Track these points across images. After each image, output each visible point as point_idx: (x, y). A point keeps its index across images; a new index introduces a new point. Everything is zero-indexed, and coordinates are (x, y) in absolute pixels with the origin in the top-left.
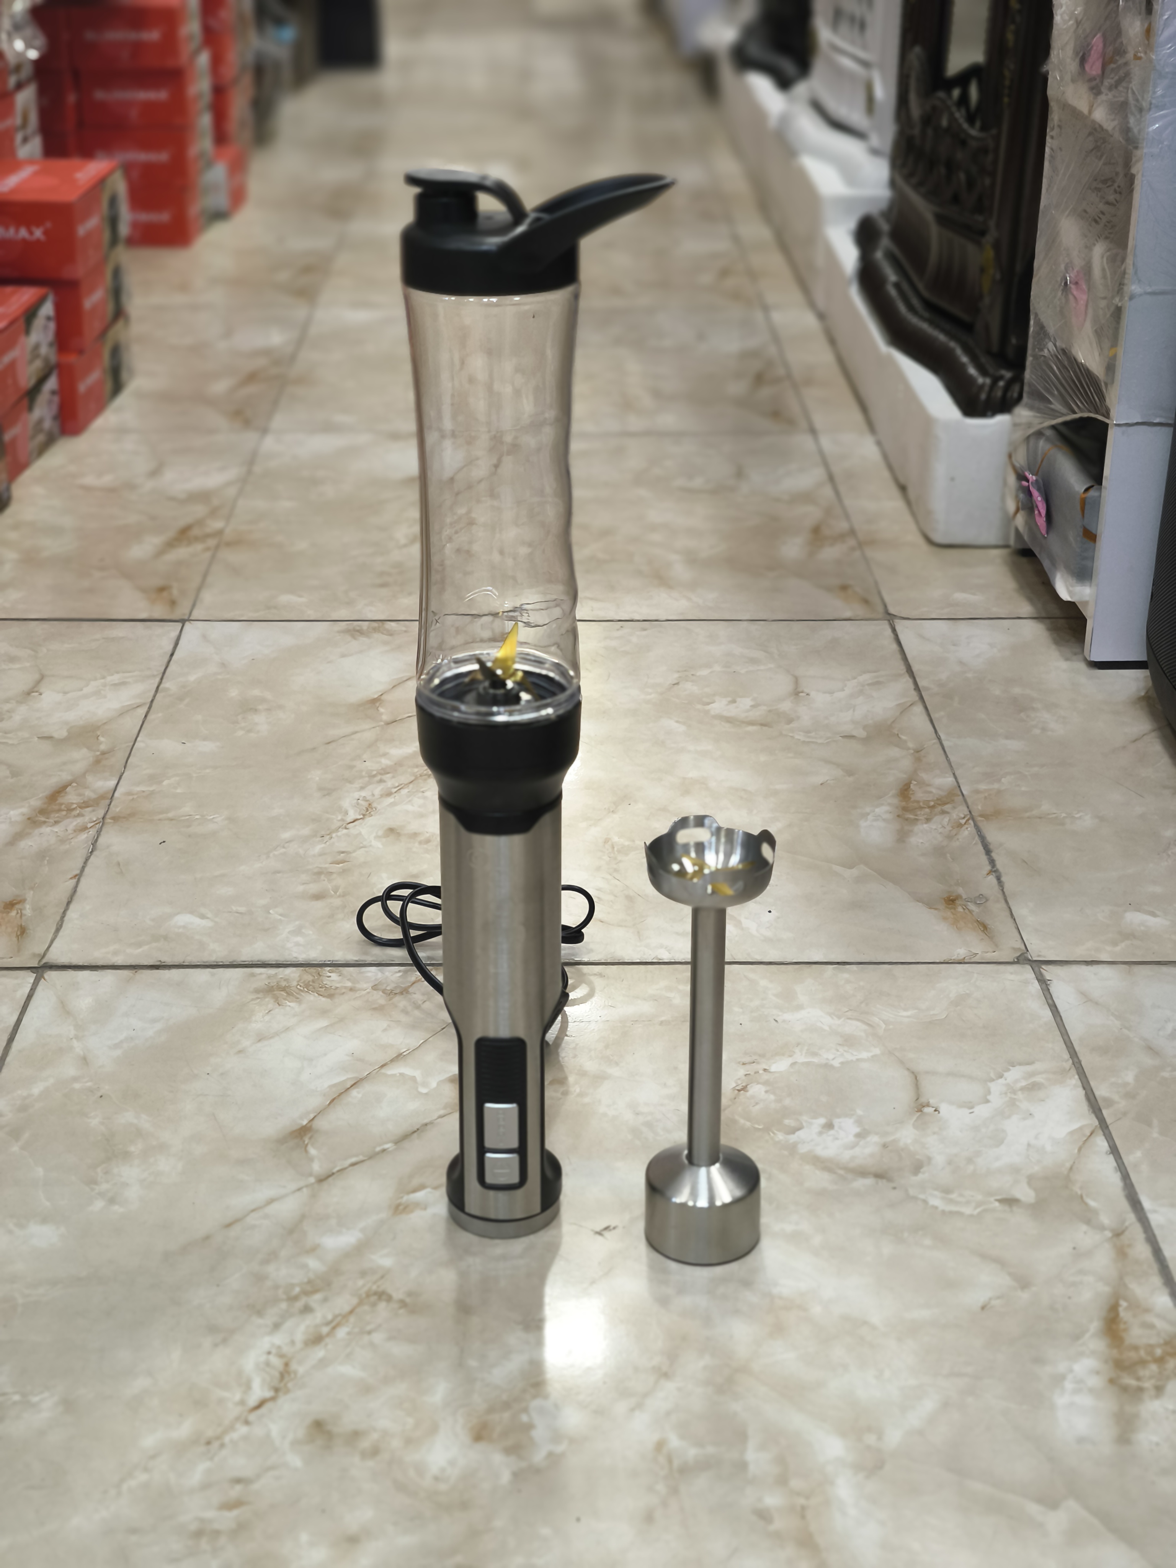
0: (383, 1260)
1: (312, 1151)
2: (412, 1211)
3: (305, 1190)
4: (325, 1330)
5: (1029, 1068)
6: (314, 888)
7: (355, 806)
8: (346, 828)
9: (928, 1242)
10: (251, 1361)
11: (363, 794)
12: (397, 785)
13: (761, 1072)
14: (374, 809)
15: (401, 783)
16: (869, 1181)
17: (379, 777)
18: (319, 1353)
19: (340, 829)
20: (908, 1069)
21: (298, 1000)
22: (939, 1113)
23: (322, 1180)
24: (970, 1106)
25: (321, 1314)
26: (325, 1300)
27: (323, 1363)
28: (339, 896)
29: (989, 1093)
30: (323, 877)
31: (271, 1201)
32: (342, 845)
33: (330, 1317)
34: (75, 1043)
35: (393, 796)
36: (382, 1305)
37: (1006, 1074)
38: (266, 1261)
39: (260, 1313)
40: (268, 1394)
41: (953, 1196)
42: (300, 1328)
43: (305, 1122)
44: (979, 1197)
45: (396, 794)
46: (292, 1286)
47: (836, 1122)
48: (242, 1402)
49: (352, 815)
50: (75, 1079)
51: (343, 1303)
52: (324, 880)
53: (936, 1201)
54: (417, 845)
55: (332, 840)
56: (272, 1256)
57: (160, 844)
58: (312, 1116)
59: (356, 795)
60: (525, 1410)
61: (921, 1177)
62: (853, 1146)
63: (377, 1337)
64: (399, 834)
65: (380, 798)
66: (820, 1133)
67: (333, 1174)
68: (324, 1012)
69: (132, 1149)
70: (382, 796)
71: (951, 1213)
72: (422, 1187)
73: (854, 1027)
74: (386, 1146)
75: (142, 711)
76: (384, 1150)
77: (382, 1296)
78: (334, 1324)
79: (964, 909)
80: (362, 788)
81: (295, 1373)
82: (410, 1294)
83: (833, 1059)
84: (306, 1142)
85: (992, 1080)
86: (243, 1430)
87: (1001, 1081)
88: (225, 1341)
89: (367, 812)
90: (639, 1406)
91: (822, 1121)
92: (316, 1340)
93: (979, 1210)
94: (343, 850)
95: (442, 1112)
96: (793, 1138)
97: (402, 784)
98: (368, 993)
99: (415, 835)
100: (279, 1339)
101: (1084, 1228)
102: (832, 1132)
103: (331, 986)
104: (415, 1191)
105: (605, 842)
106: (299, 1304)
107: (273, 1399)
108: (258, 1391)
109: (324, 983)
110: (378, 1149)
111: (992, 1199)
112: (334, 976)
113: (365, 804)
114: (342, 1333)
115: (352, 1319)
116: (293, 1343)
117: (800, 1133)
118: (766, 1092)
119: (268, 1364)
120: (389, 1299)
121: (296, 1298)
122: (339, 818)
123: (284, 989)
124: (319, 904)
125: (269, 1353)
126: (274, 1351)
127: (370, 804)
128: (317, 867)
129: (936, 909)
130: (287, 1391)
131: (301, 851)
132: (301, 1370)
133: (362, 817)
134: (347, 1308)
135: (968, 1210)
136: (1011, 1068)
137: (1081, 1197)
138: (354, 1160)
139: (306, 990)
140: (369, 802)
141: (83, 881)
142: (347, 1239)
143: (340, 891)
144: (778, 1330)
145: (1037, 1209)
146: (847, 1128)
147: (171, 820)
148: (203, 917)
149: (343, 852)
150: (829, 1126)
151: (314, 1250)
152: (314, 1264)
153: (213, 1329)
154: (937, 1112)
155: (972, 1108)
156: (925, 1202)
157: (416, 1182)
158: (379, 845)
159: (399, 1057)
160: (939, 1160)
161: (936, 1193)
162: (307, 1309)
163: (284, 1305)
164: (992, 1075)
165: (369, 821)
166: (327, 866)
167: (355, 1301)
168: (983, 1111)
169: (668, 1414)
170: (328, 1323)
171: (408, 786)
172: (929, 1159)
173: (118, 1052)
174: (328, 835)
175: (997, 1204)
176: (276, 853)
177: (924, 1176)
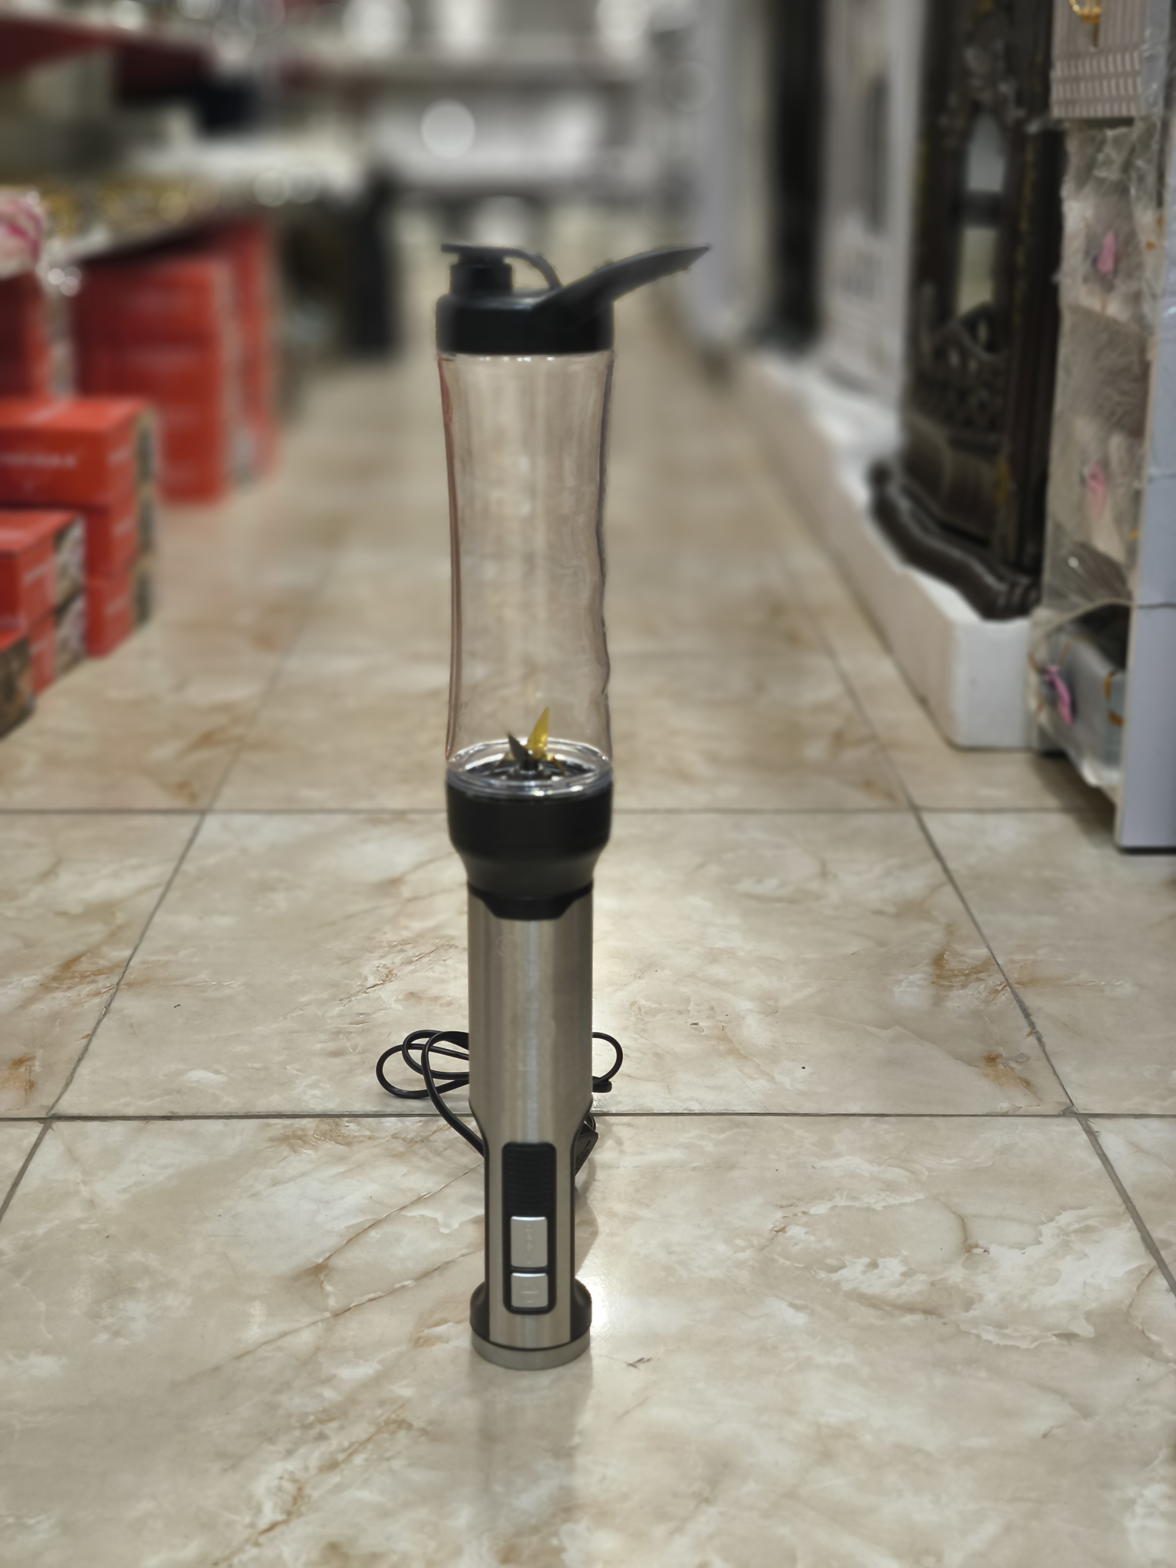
0: (403, 1390)
1: (328, 1288)
2: (433, 1344)
3: (320, 1324)
4: (341, 1456)
5: (1082, 1212)
6: (331, 1046)
7: (375, 973)
8: (365, 993)
9: (983, 1374)
10: (261, 1486)
11: (383, 962)
12: (418, 954)
13: (800, 1214)
14: (395, 976)
15: (422, 952)
16: (918, 1317)
17: (400, 947)
18: (335, 1478)
19: (360, 993)
20: (954, 1213)
21: (315, 1148)
22: (989, 1253)
23: (337, 1314)
24: (1022, 1247)
25: (336, 1441)
26: (342, 1428)
27: (338, 1489)
28: (358, 1053)
29: (1041, 1235)
30: (341, 1036)
31: (283, 1335)
32: (362, 1008)
33: (346, 1444)
34: (82, 1188)
35: (413, 964)
36: (402, 1434)
37: (1057, 1218)
38: (278, 1391)
39: (271, 1440)
40: (280, 1517)
41: (1008, 1331)
42: (315, 1455)
43: (320, 1261)
44: (1035, 1332)
45: (416, 962)
46: (307, 1414)
47: (881, 1261)
48: (252, 1525)
49: (371, 981)
50: (81, 1221)
51: (360, 1431)
52: (343, 1039)
53: (989, 1335)
54: (438, 1007)
55: (352, 1003)
56: (285, 1386)
57: (175, 1007)
58: (328, 1255)
59: (376, 963)
60: (556, 1534)
61: (972, 1313)
62: (899, 1284)
63: (397, 1464)
64: (420, 998)
65: (400, 966)
66: (864, 1272)
67: (350, 1309)
68: (341, 1159)
69: (139, 1285)
70: (402, 964)
71: (1006, 1346)
72: (444, 1321)
73: (895, 1174)
74: (406, 1283)
75: (159, 891)
76: (403, 1287)
77: (402, 1424)
78: (352, 1450)
79: (1005, 1067)
80: (382, 957)
81: (309, 1497)
82: (431, 1422)
83: (875, 1203)
84: (322, 1279)
85: (1043, 1223)
86: (253, 1552)
87: (1053, 1224)
88: (234, 1467)
89: (387, 978)
90: (679, 1530)
91: (866, 1260)
92: (331, 1465)
93: (1036, 1344)
94: (363, 1012)
95: (464, 1251)
96: (835, 1277)
97: (423, 954)
98: (388, 1141)
99: (436, 998)
100: (291, 1465)
101: (1147, 1360)
102: (876, 1271)
103: (349, 1135)
104: (437, 1324)
105: (631, 1005)
106: (314, 1432)
107: (285, 1522)
108: (270, 1514)
109: (343, 1132)
110: (397, 1286)
111: (1049, 1334)
112: (352, 1126)
113: (386, 971)
114: (359, 1459)
115: (370, 1446)
116: (306, 1468)
117: (843, 1273)
118: (806, 1233)
119: (280, 1489)
120: (409, 1427)
121: (310, 1426)
122: (359, 983)
123: (300, 1138)
124: (338, 1061)
125: (281, 1478)
126: (286, 1476)
127: (390, 971)
128: (335, 1027)
129: (976, 1066)
130: (300, 1515)
131: (319, 1013)
132: (315, 1494)
133: (381, 982)
134: (364, 1436)
135: (1024, 1345)
136: (1062, 1212)
137: (1143, 1332)
138: (372, 1296)
139: (323, 1138)
140: (389, 969)
141: (95, 1041)
142: (365, 1370)
143: (359, 1048)
144: (826, 1457)
145: (1098, 1342)
146: (893, 1267)
147: (187, 986)
148: (217, 1072)
149: (362, 1014)
150: (874, 1265)
151: (329, 1380)
152: (329, 1394)
153: (221, 1455)
154: (987, 1253)
155: (1024, 1248)
156: (978, 1336)
157: (437, 1317)
158: (400, 1008)
159: (420, 1200)
160: (991, 1297)
161: (990, 1328)
162: (322, 1437)
163: (297, 1433)
164: (1043, 1218)
165: (390, 986)
166: (346, 1026)
167: (373, 1429)
168: (1035, 1252)
169: (710, 1537)
170: (344, 1450)
171: (429, 955)
172: (981, 1297)
173: (127, 1196)
174: (347, 998)
175: (1054, 1338)
176: (293, 1015)
177: (976, 1312)
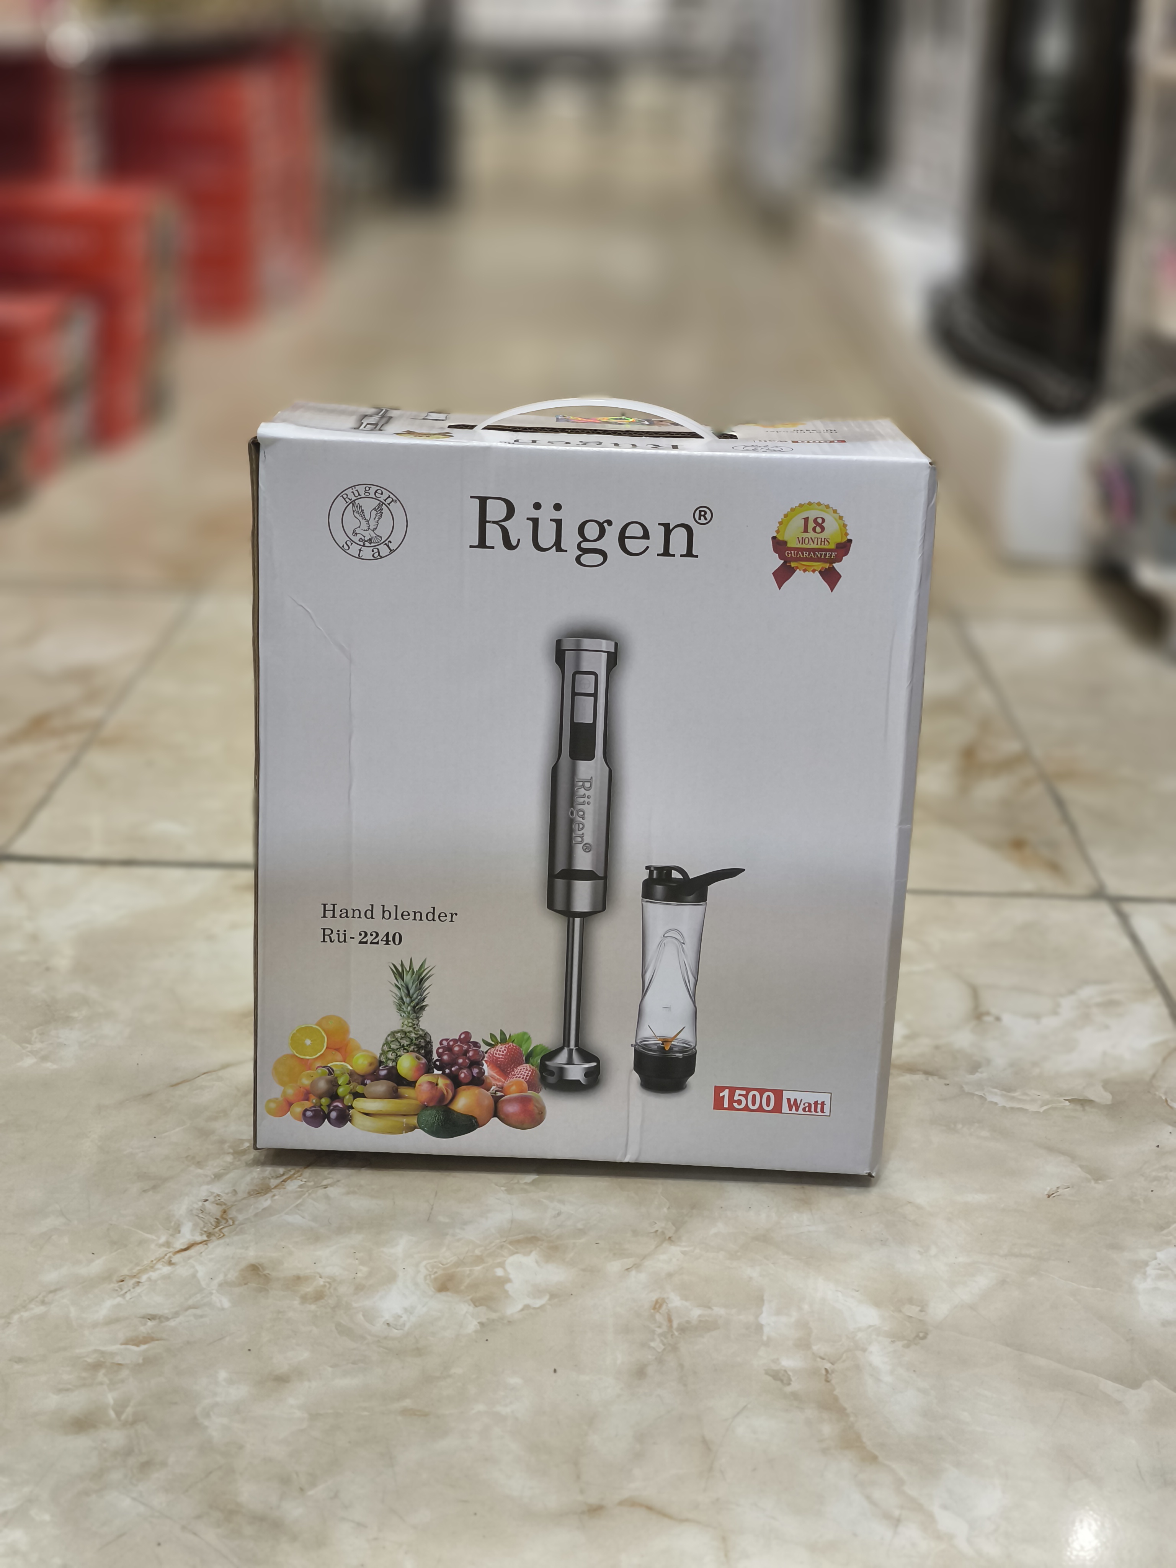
5: (1106, 987)
9: (985, 1133)
10: (183, 1207)
18: (264, 1203)
20: (966, 983)
22: (1001, 1021)
27: (267, 1212)
29: (1059, 1006)
31: (227, 1066)
33: (281, 1171)
34: (26, 923)
37: (1079, 991)
38: (215, 1118)
39: (199, 1164)
40: (198, 1238)
41: (1016, 1094)
42: (245, 1180)
44: (1047, 1097)
48: (168, 1244)
50: (21, 953)
53: (996, 1098)
56: (222, 1114)
60: (502, 1265)
61: (977, 1076)
63: (334, 1192)
69: (75, 1014)
71: (1012, 1108)
75: (143, 660)
79: (1033, 851)
81: (234, 1219)
85: (1062, 996)
86: (166, 1270)
87: (1073, 997)
88: (154, 1188)
90: (637, 1266)
92: (262, 1190)
93: (1045, 1108)
100: (217, 1188)
101: (1169, 1128)
107: (204, 1243)
108: (188, 1234)
111: (1062, 1099)
114: (292, 1186)
116: (235, 1192)
119: (203, 1210)
125: (205, 1200)
126: (211, 1199)
129: (1000, 850)
130: (222, 1236)
132: (241, 1217)
135: (1032, 1108)
136: (1085, 986)
137: (1166, 1101)
141: (58, 790)
145: (1114, 1109)
147: (162, 746)
153: (142, 1176)
154: (998, 1021)
155: (1039, 1018)
156: (983, 1098)
160: (1000, 1062)
161: (995, 1090)
164: (1063, 991)
168: (1051, 1022)
172: (989, 1060)
173: (73, 932)
175: (1067, 1103)
177: (982, 1075)
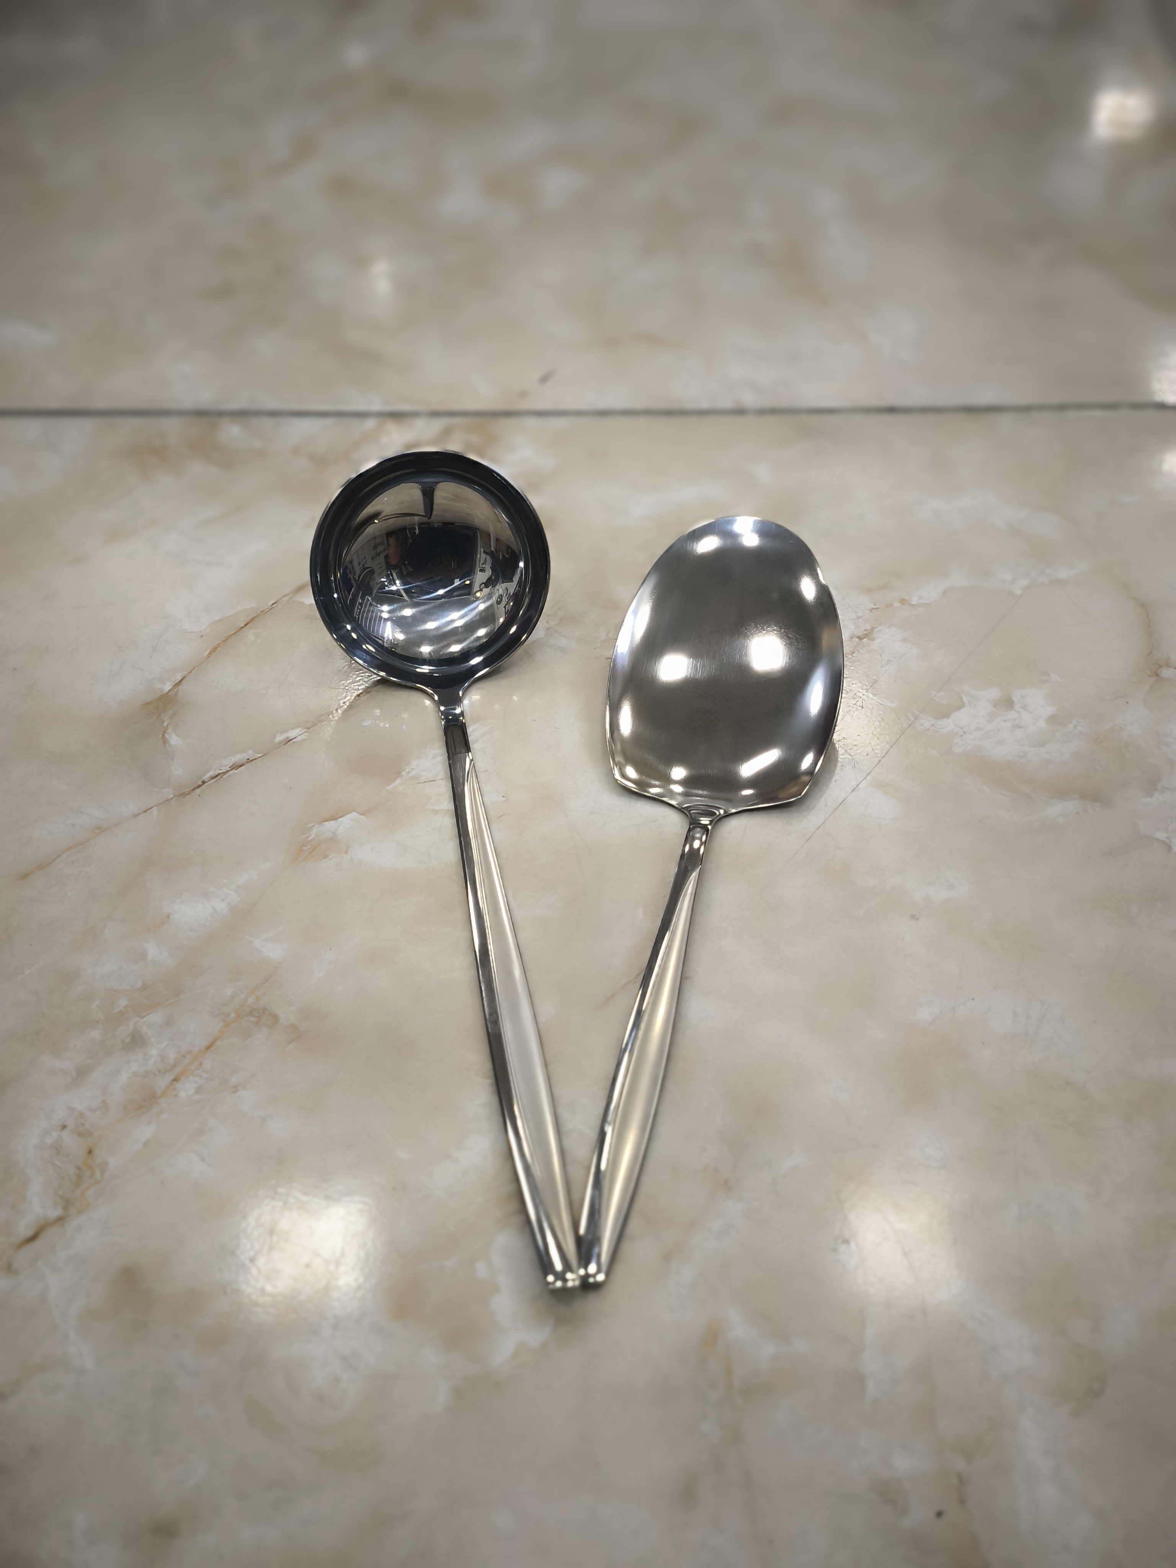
0: (271, 946)
1: (174, 740)
2: (325, 852)
3: (154, 812)
4: (162, 1083)
13: (897, 604)
14: (315, 148)
16: (1072, 806)
19: (262, 180)
21: (177, 471)
23: (182, 795)
25: (159, 1051)
26: (168, 1023)
30: (231, 260)
32: (265, 207)
36: (261, 1034)
43: (167, 687)
46: (118, 995)
47: (1016, 695)
49: (281, 156)
51: (196, 1028)
58: (179, 677)
62: (1045, 741)
66: (992, 716)
67: (204, 782)
68: (215, 493)
72: (345, 807)
73: (1046, 524)
76: (288, 741)
77: (263, 1016)
78: (178, 1072)
82: (307, 1013)
84: (165, 725)
89: (304, 151)
91: (994, 693)
96: (946, 725)
98: (286, 460)
102: (1012, 715)
103: (229, 449)
104: (333, 814)
106: (125, 1031)
109: (222, 444)
110: (279, 738)
112: (236, 430)
115: (208, 1062)
117: (958, 716)
118: (905, 641)
120: (274, 1022)
121: (121, 1019)
123: (156, 451)
124: (221, 306)
127: (308, 140)
128: (224, 243)
133: (295, 159)
134: (203, 1039)
138: (238, 758)
139: (190, 452)
142: (215, 905)
146: (1035, 706)
150: (1008, 703)
151: (158, 925)
152: (156, 953)
157: (335, 797)
158: (318, 207)
162: (137, 1041)
163: (98, 1033)
165: (306, 166)
166: (239, 240)
167: (216, 1026)
169: (726, 1268)
170: (166, 1070)
